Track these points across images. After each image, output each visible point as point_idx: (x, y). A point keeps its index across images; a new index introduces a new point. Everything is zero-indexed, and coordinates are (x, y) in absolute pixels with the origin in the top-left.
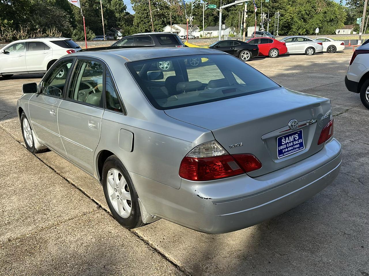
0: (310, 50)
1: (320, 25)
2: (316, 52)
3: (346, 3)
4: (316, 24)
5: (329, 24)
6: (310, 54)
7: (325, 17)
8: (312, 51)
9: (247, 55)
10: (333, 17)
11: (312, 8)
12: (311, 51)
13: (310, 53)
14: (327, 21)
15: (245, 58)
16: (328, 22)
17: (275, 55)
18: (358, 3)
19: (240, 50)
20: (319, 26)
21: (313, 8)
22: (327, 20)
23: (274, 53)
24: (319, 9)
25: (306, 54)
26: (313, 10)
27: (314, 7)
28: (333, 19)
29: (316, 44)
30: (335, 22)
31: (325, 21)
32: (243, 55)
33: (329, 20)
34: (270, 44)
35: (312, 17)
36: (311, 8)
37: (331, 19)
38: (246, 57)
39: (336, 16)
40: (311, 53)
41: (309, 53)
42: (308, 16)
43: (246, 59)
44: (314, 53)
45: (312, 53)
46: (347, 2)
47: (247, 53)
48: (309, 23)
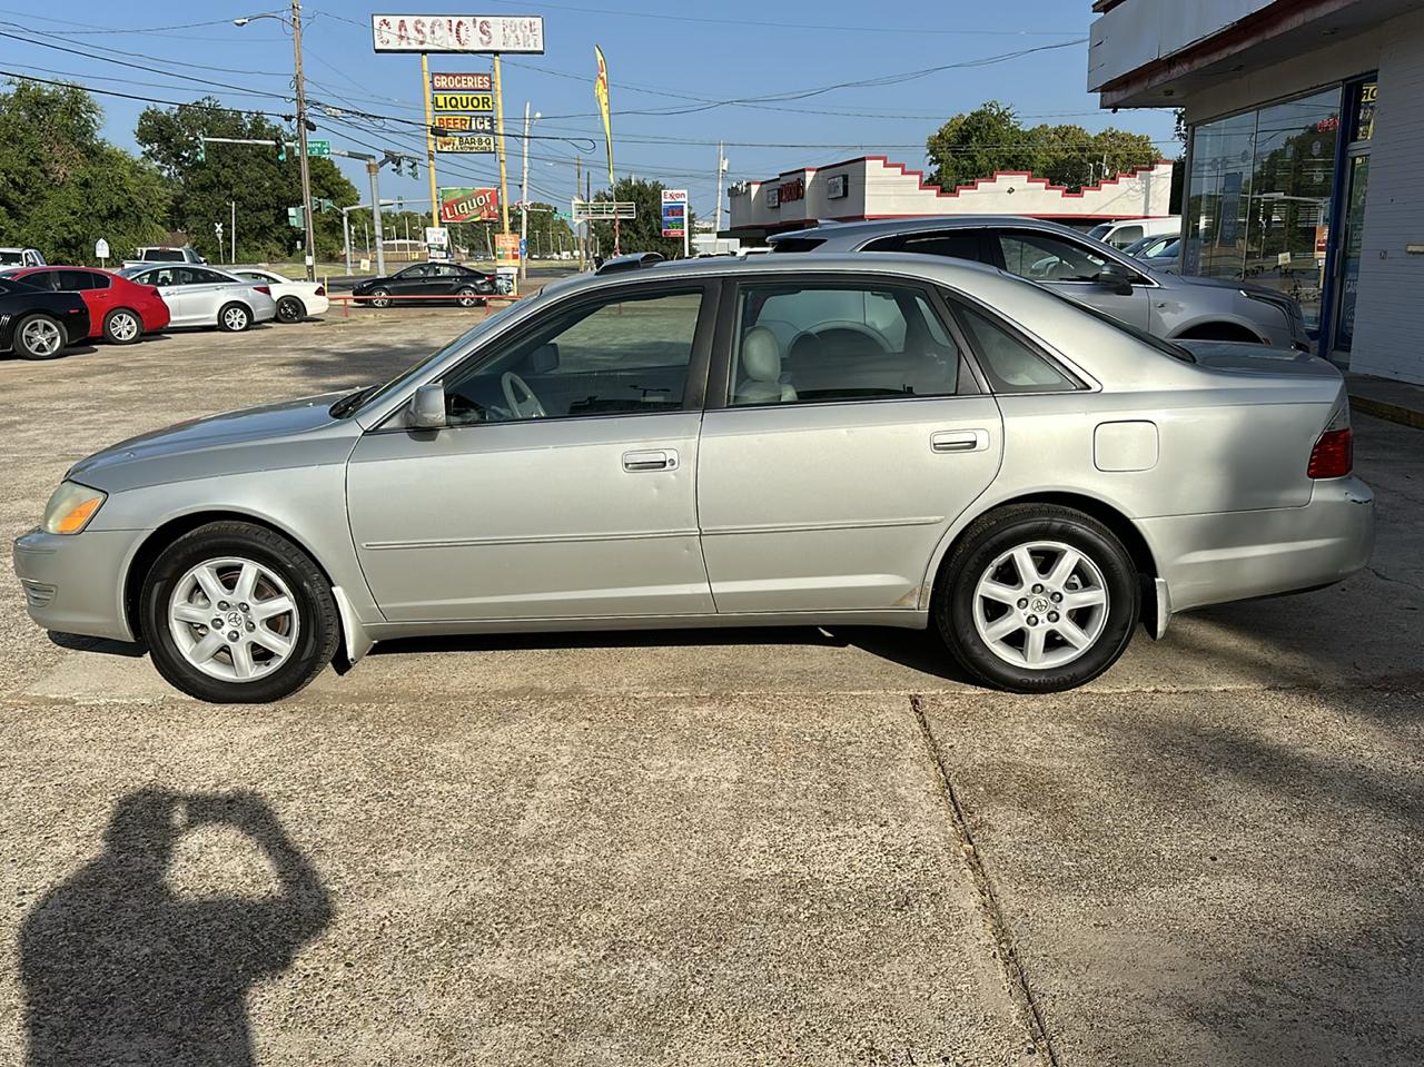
0: (235, 312)
1: (77, 227)
2: (256, 319)
3: (144, 153)
4: (61, 225)
5: (110, 225)
6: (238, 328)
7: (88, 198)
8: (242, 317)
9: (49, 335)
10: (117, 201)
11: (29, 165)
12: (237, 318)
13: (236, 322)
14: (100, 216)
15: (41, 345)
16: (103, 219)
17: (129, 332)
18: (183, 157)
19: (15, 314)
20: (75, 231)
21: (32, 162)
22: (98, 211)
23: (125, 326)
24: (61, 170)
25: (221, 326)
26: (36, 170)
27: (38, 160)
28: (118, 207)
29: (251, 291)
30: (132, 221)
31: (91, 214)
32: (29, 333)
33: (105, 212)
34: (100, 293)
35: (37, 198)
36: (25, 162)
37: (112, 207)
38: (45, 343)
39: (130, 199)
40: (240, 324)
41: (232, 324)
42: (23, 193)
43: (45, 350)
44: (252, 325)
45: (244, 322)
46: (145, 150)
47: (47, 328)
48: (32, 223)
